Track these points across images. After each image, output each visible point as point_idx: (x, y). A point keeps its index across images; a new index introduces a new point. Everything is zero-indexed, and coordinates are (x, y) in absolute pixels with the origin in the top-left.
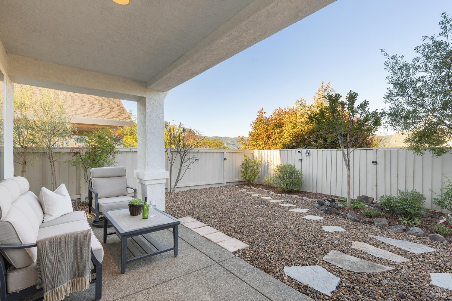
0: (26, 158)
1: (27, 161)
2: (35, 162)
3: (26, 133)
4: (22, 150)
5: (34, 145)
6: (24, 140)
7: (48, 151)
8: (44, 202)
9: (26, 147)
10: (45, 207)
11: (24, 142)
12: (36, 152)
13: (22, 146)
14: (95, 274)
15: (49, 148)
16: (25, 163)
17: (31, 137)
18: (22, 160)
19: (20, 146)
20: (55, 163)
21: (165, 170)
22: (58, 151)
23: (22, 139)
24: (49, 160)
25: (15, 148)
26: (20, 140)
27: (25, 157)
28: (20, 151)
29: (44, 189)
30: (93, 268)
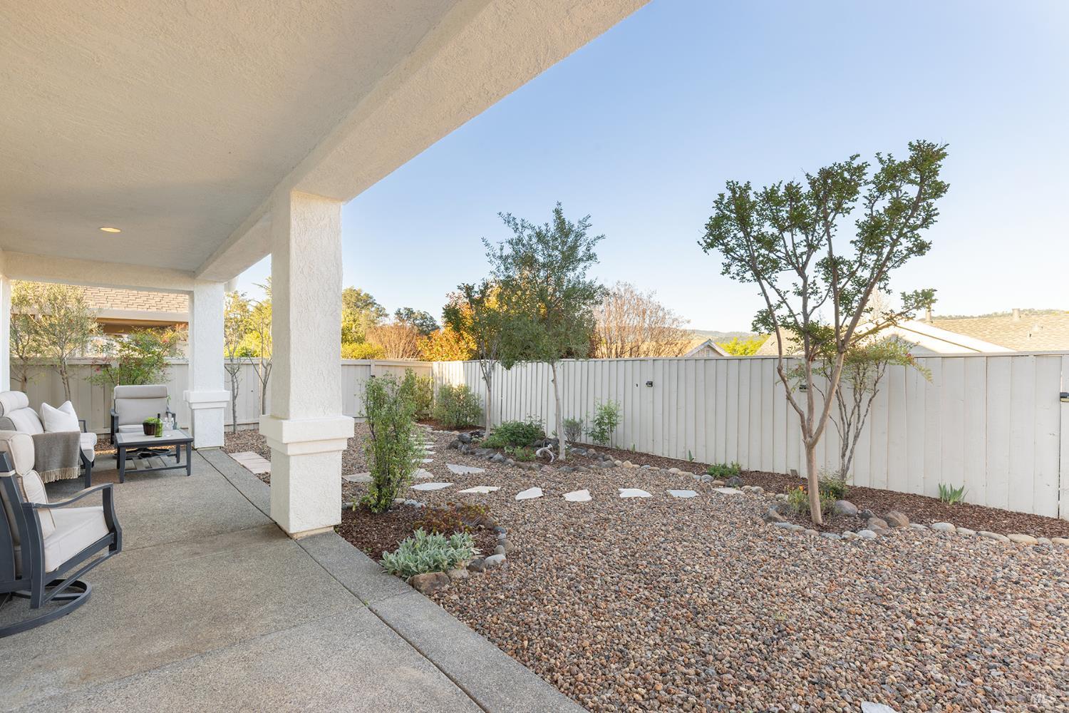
0: (27, 373)
1: (28, 378)
2: (40, 379)
3: (27, 338)
4: (22, 362)
5: (38, 355)
6: (23, 348)
7: (59, 364)
8: (45, 418)
9: (27, 358)
10: (46, 424)
11: (23, 351)
12: (41, 365)
13: (21, 357)
14: (84, 470)
15: (61, 359)
16: (26, 380)
17: (34, 344)
18: (20, 376)
19: (18, 356)
20: (70, 380)
21: (225, 389)
22: (73, 363)
23: (20, 346)
24: (61, 376)
25: (12, 359)
26: (18, 348)
27: (25, 372)
28: (19, 363)
29: (45, 405)
30: (82, 464)
